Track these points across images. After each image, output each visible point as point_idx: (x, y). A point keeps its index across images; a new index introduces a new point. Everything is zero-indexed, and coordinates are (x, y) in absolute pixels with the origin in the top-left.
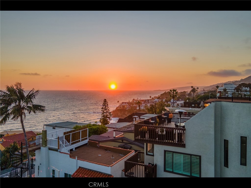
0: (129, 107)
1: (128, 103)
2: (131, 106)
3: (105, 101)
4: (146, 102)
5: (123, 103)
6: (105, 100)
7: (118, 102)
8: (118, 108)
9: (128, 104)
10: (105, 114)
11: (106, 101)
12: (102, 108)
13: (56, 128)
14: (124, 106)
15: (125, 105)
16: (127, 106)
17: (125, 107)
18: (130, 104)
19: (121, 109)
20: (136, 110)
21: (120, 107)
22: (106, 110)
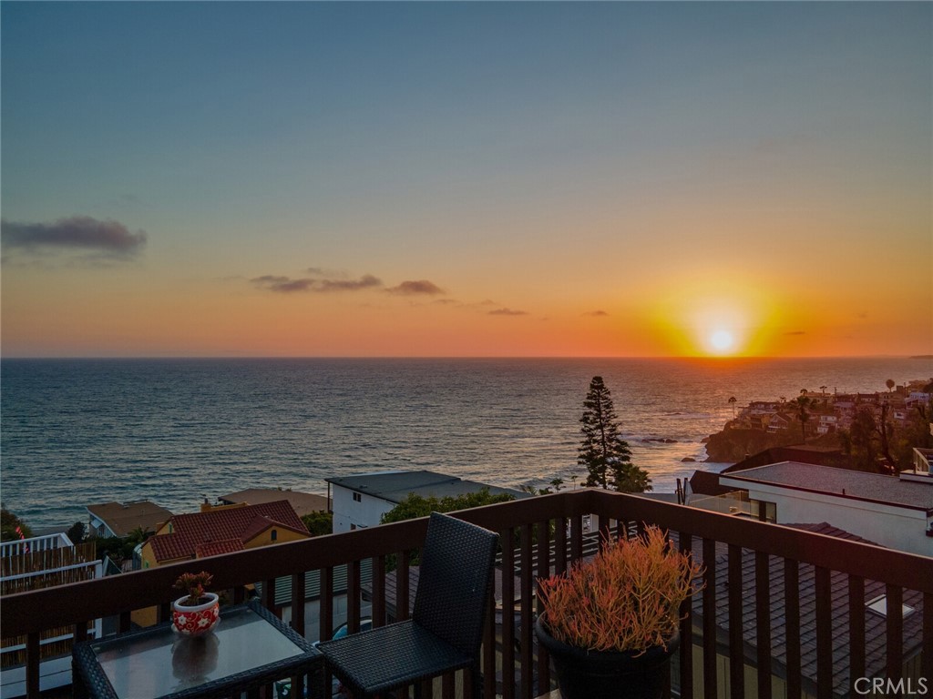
0: (780, 423)
1: (777, 406)
2: (789, 419)
3: (598, 384)
4: (863, 402)
5: (753, 405)
6: (598, 379)
7: (733, 400)
8: (732, 427)
9: (776, 408)
10: (595, 446)
11: (601, 387)
12: (585, 420)
13: (363, 497)
14: (756, 419)
15: (764, 412)
16: (771, 416)
17: (765, 421)
18: (784, 411)
19: (744, 428)
20: (814, 435)
21: (743, 423)
22: (601, 427)
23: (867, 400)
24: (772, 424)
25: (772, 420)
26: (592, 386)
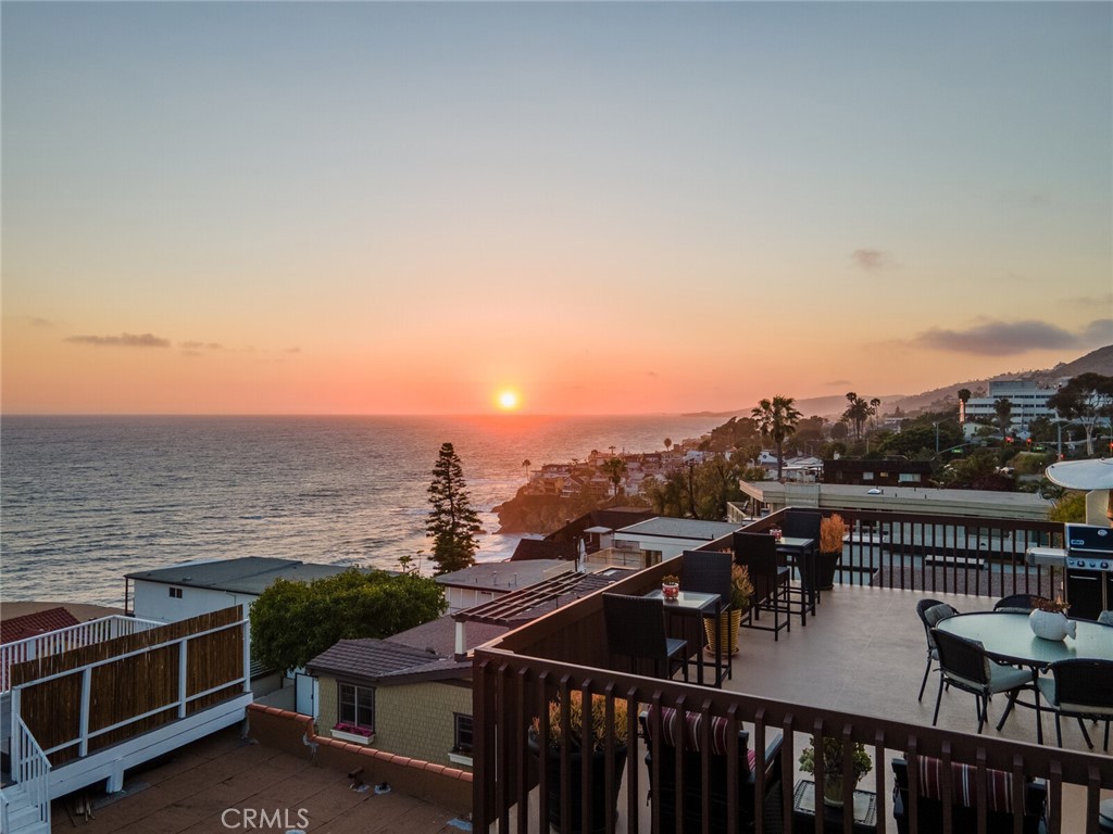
0: (574, 487)
1: (569, 469)
2: (581, 482)
3: (447, 450)
4: (648, 462)
5: (546, 468)
6: (448, 446)
7: (527, 463)
8: (526, 493)
9: (569, 471)
10: (444, 517)
11: (450, 455)
12: (433, 489)
13: (186, 591)
14: (549, 483)
15: (557, 475)
16: (564, 480)
17: (558, 485)
18: (577, 473)
19: (537, 493)
20: (605, 498)
21: (536, 488)
22: (450, 497)
23: (651, 459)
24: (566, 487)
25: (565, 484)
26: (442, 454)
